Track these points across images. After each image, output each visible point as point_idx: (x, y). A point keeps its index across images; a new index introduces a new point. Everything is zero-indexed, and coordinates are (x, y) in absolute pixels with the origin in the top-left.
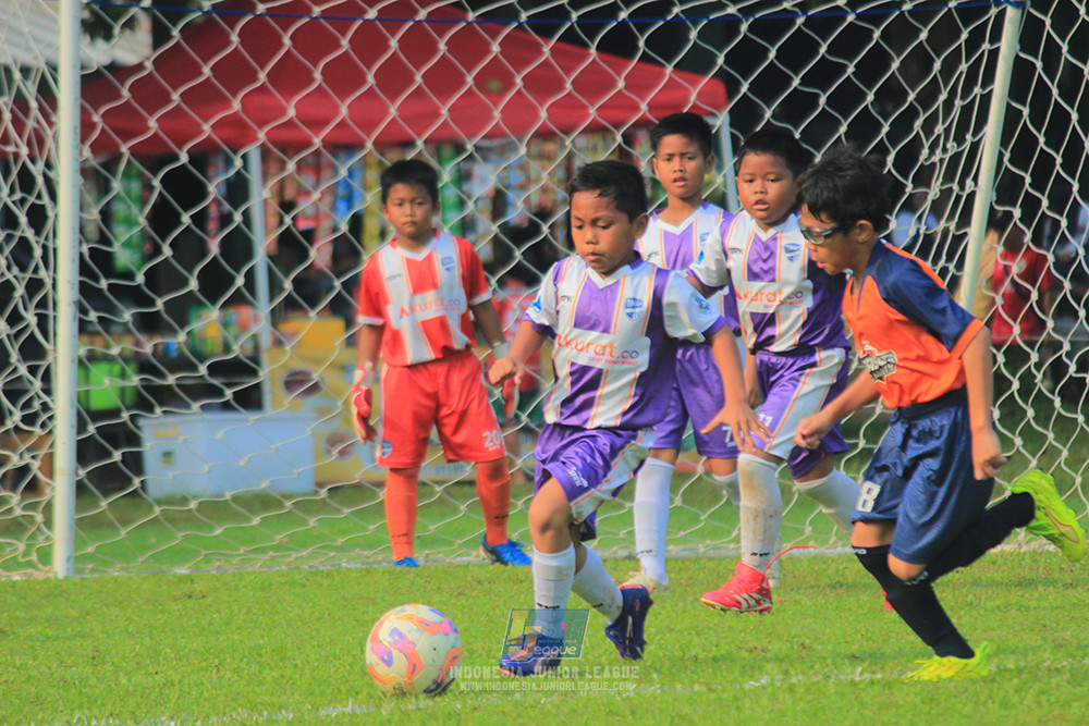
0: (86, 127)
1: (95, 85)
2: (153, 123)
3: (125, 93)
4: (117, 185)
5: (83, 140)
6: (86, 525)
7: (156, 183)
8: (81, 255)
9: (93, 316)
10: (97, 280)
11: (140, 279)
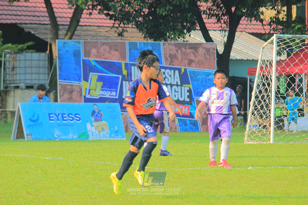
0: (277, 70)
1: (279, 63)
2: (288, 69)
3: (284, 64)
4: (281, 80)
5: (276, 72)
6: (275, 135)
7: (288, 79)
8: (276, 91)
9: (277, 101)
10: (278, 95)
11: (285, 95)
